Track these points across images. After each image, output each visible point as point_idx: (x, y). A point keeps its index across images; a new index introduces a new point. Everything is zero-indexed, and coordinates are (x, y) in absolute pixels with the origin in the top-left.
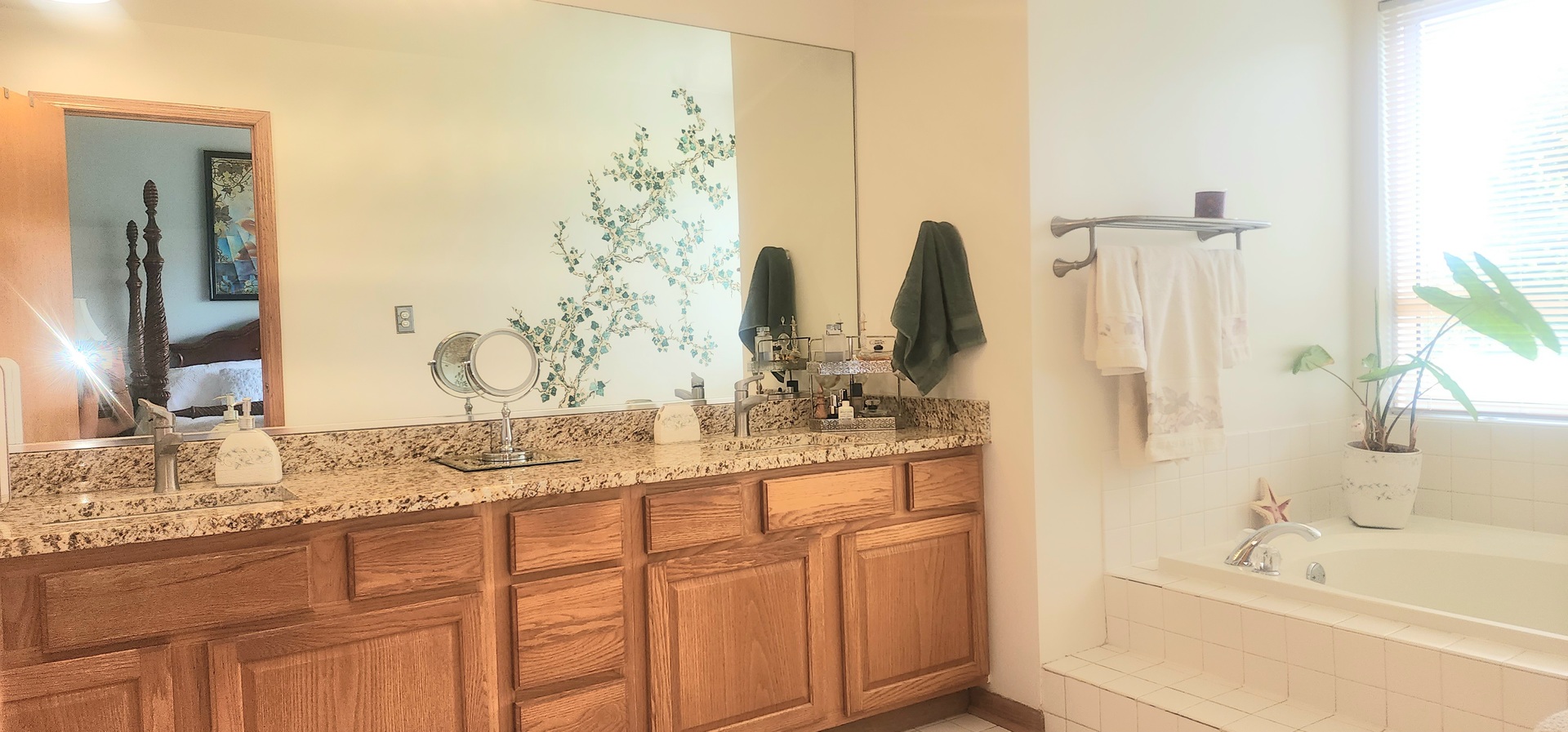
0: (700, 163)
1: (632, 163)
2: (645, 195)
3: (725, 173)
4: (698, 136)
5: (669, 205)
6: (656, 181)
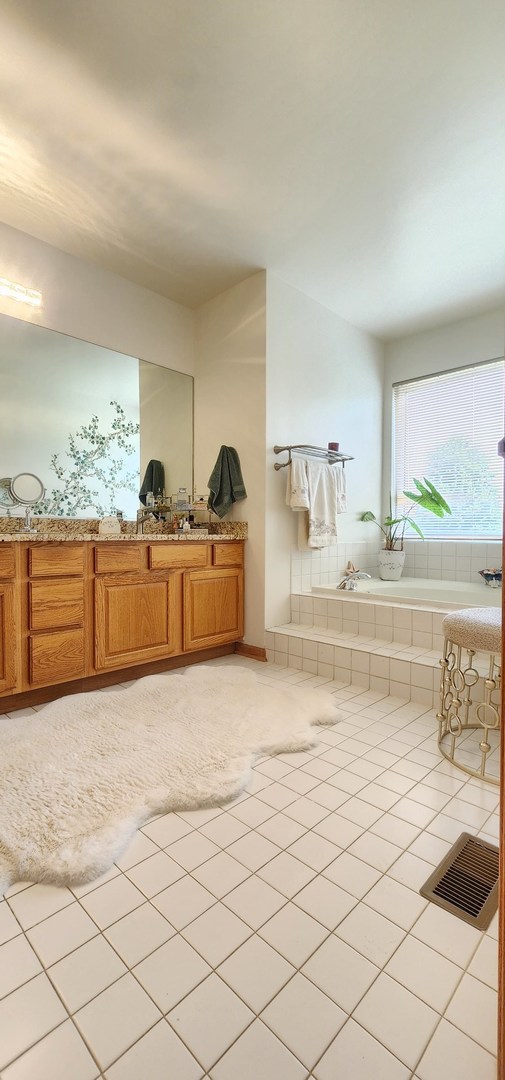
0: (122, 434)
1: (90, 432)
2: (96, 446)
3: (134, 440)
4: (122, 423)
5: (107, 452)
6: (102, 441)
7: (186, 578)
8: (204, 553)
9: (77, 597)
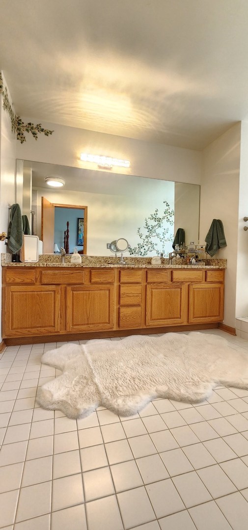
0: (168, 216)
1: (154, 216)
2: (157, 223)
3: (172, 219)
4: (169, 211)
5: (161, 225)
6: (159, 220)
7: (191, 287)
8: (201, 275)
9: (139, 292)
